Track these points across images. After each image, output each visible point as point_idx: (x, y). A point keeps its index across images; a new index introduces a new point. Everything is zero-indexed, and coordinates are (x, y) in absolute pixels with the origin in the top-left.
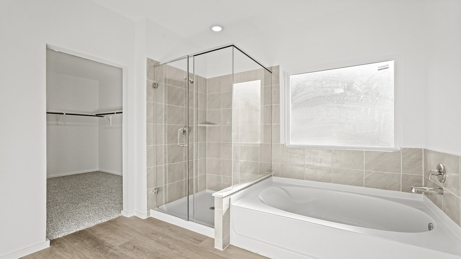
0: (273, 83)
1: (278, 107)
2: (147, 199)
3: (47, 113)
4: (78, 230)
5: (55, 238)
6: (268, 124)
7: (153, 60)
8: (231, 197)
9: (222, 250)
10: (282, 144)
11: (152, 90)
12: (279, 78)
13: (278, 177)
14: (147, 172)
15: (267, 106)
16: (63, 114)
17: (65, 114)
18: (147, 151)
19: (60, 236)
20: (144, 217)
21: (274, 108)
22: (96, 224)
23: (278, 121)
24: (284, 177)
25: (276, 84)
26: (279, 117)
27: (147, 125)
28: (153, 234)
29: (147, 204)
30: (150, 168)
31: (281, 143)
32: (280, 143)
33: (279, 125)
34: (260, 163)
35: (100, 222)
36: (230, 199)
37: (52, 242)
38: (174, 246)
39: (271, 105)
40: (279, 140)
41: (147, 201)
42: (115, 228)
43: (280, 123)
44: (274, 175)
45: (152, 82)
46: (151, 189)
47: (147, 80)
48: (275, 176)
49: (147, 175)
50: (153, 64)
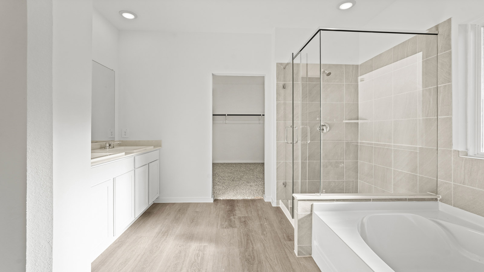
0: (439, 49)
1: (449, 89)
2: (277, 189)
3: (213, 115)
4: (232, 198)
5: (218, 199)
6: (432, 117)
7: (283, 63)
8: (315, 203)
9: (297, 256)
10: (455, 150)
11: (282, 91)
12: (450, 39)
13: (449, 204)
14: (277, 165)
15: (429, 89)
16: (261, 115)
17: (262, 115)
18: (277, 146)
19: (221, 199)
20: (274, 205)
21: (441, 90)
22: (243, 198)
23: (449, 112)
24: (458, 207)
25: (445, 51)
26: (450, 104)
27: (277, 123)
28: (265, 219)
29: (277, 194)
30: (280, 162)
31: (454, 148)
32: (451, 148)
33: (451, 119)
34: (419, 176)
35: (246, 198)
36: (312, 205)
37: (216, 200)
38: (267, 233)
39: (436, 86)
40: (450, 144)
41: (277, 192)
42: (250, 205)
43: (451, 115)
44: (441, 200)
45: (282, 83)
46: (281, 182)
47: (277, 83)
48: (444, 202)
49: (277, 168)
50: (283, 67)
